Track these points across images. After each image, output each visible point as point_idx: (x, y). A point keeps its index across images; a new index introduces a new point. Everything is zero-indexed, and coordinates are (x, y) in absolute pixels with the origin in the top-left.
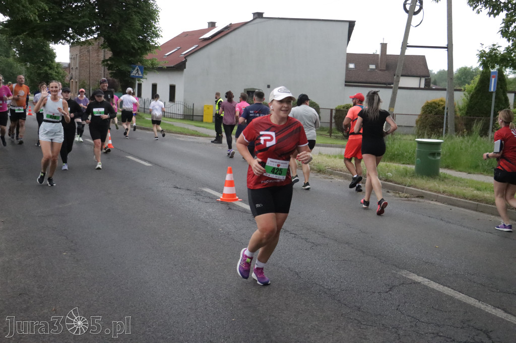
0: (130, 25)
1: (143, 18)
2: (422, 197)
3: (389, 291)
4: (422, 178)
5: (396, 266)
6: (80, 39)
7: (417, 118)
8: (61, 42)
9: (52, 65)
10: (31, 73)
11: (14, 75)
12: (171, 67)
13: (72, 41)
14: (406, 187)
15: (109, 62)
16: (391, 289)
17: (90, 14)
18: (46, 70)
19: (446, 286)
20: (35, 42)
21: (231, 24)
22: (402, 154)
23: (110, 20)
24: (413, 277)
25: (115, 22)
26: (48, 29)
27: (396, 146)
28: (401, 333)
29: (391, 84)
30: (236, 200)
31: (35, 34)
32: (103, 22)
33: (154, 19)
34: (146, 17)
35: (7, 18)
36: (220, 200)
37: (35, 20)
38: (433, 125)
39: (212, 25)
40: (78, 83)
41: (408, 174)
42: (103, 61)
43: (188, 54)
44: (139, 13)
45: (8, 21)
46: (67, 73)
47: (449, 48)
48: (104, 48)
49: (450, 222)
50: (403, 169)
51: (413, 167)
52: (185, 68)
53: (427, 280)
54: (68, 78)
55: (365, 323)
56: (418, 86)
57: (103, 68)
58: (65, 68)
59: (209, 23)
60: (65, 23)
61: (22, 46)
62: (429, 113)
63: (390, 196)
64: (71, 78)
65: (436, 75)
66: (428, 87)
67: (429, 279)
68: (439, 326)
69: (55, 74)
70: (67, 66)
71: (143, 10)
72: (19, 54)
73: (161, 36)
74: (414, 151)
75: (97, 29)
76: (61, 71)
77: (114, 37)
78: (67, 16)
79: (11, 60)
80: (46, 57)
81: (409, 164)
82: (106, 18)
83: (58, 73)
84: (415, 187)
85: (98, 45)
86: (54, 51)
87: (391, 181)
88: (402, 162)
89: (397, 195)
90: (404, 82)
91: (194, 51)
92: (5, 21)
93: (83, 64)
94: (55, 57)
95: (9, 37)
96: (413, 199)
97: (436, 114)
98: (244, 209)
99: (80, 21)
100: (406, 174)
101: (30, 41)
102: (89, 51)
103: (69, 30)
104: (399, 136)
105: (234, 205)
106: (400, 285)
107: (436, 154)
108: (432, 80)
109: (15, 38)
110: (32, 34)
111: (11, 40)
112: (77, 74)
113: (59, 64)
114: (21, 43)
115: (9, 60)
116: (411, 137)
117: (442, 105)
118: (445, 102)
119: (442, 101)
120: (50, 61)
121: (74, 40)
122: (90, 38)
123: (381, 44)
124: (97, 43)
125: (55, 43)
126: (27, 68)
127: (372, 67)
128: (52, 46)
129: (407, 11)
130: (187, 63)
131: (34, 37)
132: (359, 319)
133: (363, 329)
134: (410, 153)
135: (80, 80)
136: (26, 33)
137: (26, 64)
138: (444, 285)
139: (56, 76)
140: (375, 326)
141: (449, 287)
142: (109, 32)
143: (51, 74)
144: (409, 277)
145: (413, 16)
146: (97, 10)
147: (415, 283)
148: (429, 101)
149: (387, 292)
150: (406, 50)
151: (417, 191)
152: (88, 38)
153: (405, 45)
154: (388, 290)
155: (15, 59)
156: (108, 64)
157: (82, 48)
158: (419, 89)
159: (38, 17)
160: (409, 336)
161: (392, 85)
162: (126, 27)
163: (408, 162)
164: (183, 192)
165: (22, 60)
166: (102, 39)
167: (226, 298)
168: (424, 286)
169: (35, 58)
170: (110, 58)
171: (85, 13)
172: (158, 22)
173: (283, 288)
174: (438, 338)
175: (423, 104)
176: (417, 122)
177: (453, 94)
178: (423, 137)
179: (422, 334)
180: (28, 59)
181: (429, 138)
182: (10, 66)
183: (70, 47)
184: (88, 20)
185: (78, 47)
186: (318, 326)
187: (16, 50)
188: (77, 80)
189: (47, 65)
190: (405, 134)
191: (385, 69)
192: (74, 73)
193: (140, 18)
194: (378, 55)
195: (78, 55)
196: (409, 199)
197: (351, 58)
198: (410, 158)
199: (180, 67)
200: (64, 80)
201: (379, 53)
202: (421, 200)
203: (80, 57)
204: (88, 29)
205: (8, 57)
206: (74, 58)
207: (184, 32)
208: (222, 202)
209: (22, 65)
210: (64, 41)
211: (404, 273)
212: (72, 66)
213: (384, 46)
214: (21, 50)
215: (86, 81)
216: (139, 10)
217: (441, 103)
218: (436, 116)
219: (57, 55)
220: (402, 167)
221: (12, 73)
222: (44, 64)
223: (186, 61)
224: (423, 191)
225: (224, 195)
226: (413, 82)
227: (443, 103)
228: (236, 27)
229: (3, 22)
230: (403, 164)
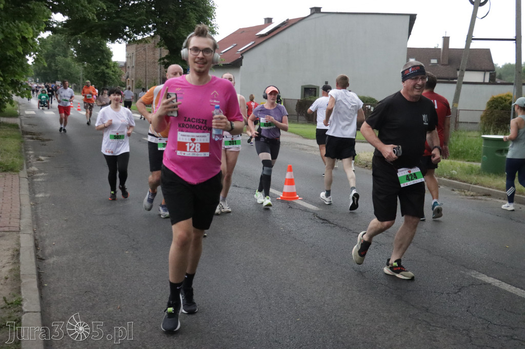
0: (186, 23)
1: (200, 16)
2: (489, 195)
3: (459, 292)
4: (489, 175)
5: (464, 266)
6: (136, 37)
7: (482, 113)
8: (118, 41)
9: (109, 64)
10: (88, 72)
11: (71, 74)
12: (228, 64)
13: (129, 39)
14: (472, 185)
15: (166, 60)
16: (460, 290)
17: (146, 12)
18: (103, 70)
19: (519, 288)
20: (92, 41)
21: (288, 20)
22: (467, 151)
23: (167, 18)
24: (483, 278)
25: (172, 20)
26: (106, 28)
27: (460, 143)
28: (472, 335)
29: (453, 79)
30: (297, 198)
31: (93, 33)
32: (160, 20)
33: (210, 16)
34: (203, 14)
35: (66, 18)
36: (280, 198)
37: (94, 19)
38: (498, 120)
39: (269, 21)
40: (134, 82)
41: (474, 172)
42: (160, 60)
43: (244, 51)
44: (195, 10)
45: (67, 21)
46: (123, 71)
47: (518, 40)
48: (160, 46)
49: (520, 222)
50: (469, 166)
51: (479, 165)
52: (241, 65)
53: (498, 281)
54: (124, 77)
55: (434, 324)
56: (482, 81)
57: (159, 66)
58: (122, 67)
59: (265, 19)
60: (123, 22)
61: (79, 45)
62: (495, 108)
63: (455, 195)
64: (128, 77)
65: (501, 69)
66: (492, 81)
67: (499, 280)
68: (513, 329)
69: (111, 73)
70: (123, 65)
71: (199, 7)
72: (77, 54)
73: (218, 33)
74: (479, 149)
75: (154, 27)
76: (117, 69)
77: (170, 35)
78: (124, 14)
79: (69, 59)
80: (103, 56)
81: (474, 161)
82: (162, 16)
83: (115, 72)
84: (481, 185)
85: (154, 43)
86: (111, 50)
87: (456, 179)
88: (466, 160)
89: (463, 193)
90: (469, 76)
91: (250, 47)
92: (65, 21)
93: (139, 63)
94: (112, 56)
95: (68, 37)
96: (480, 198)
97: (503, 109)
98: (305, 208)
99: (137, 20)
100: (472, 172)
101: (88, 40)
102: (145, 50)
103: (126, 29)
104: (463, 133)
105: (295, 204)
106: (469, 285)
107: (504, 151)
108: (498, 74)
109: (73, 39)
110: (90, 34)
111: (70, 40)
112: (134, 72)
113: (115, 63)
114: (79, 43)
115: (67, 60)
116: (476, 134)
117: (509, 100)
118: (511, 97)
119: (508, 96)
120: (107, 61)
121: (130, 38)
122: (147, 36)
123: (443, 37)
124: (153, 42)
125: (112, 42)
126: (85, 67)
127: (434, 61)
128: (109, 45)
129: (472, 3)
130: (244, 61)
131: (92, 36)
132: (428, 320)
133: (432, 330)
134: (475, 150)
135: (136, 79)
136: (85, 32)
137: (83, 64)
138: (516, 287)
139: (113, 75)
140: (445, 328)
141: (522, 288)
142: (165, 30)
143: (108, 73)
144: (478, 278)
145: (479, 8)
146: (153, 8)
147: (485, 284)
148: (495, 96)
149: (455, 293)
150: (471, 43)
151: (484, 189)
152: (145, 37)
153: (470, 38)
154: (457, 291)
155: (72, 58)
156: (164, 63)
157: (138, 46)
158: (484, 83)
159: (97, 16)
160: (481, 338)
161: (455, 80)
162: (183, 24)
163: (473, 160)
164: (242, 190)
165: (80, 60)
166: (159, 37)
167: (290, 298)
168: (496, 287)
169: (92, 57)
170: (166, 56)
171: (141, 11)
172: (215, 18)
173: (348, 288)
174: (512, 341)
175: (488, 100)
176: (482, 118)
177: (521, 89)
178: (489, 134)
179: (495, 337)
180: (85, 58)
181: (495, 134)
182: (69, 66)
183: (127, 46)
184: (145, 18)
185: (135, 46)
186: (385, 327)
187: (74, 50)
188: (133, 79)
189: (104, 64)
190: (470, 131)
191: (447, 63)
192: (130, 72)
193: (196, 16)
194: (440, 49)
195: (135, 54)
196: (475, 197)
197: (412, 52)
198: (475, 155)
199: (236, 64)
200: (120, 79)
201: (441, 46)
202: (488, 199)
203: (136, 56)
204: (145, 27)
205: (65, 56)
206: (130, 57)
207: (240, 29)
208: (282, 200)
209: (80, 65)
210: (121, 39)
211: (473, 274)
212: (129, 65)
213: (446, 40)
214: (78, 49)
215: (142, 80)
216: (195, 7)
217: (508, 98)
218: (502, 112)
219: (113, 54)
220: (467, 164)
221: (69, 73)
222: (101, 63)
223: (242, 58)
224: (491, 189)
225: (284, 194)
226: (477, 77)
227: (510, 98)
228: (293, 23)
229: (62, 22)
230: (468, 161)
